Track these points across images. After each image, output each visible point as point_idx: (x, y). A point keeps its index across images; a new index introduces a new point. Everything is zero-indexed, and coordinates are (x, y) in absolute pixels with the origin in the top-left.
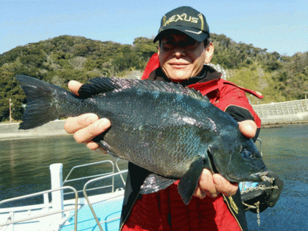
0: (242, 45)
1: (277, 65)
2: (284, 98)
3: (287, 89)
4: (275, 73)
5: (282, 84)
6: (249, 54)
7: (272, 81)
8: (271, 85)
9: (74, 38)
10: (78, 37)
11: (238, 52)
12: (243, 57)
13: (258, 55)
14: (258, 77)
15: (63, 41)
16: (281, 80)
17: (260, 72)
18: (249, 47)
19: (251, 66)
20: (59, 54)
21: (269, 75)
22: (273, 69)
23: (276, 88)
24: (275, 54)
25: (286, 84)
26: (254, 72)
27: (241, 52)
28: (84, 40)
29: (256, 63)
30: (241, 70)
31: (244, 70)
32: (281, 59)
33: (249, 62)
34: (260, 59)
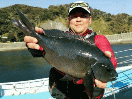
0: (95, 10)
1: (110, 19)
2: (112, 33)
3: (114, 29)
4: (109, 23)
5: (112, 27)
6: (98, 14)
7: (107, 26)
8: (107, 28)
9: (21, 5)
10: (23, 5)
11: (94, 13)
12: (96, 16)
13: (102, 14)
14: (102, 24)
15: (16, 7)
16: (111, 25)
17: (103, 22)
18: (99, 11)
19: (99, 19)
20: (15, 13)
21: (106, 24)
22: (108, 21)
23: (109, 29)
24: (109, 14)
25: (113, 27)
26: (100, 22)
27: (95, 13)
28: (26, 6)
29: (101, 18)
30: (95, 21)
31: (96, 21)
32: (112, 17)
33: (98, 18)
34: (103, 16)
